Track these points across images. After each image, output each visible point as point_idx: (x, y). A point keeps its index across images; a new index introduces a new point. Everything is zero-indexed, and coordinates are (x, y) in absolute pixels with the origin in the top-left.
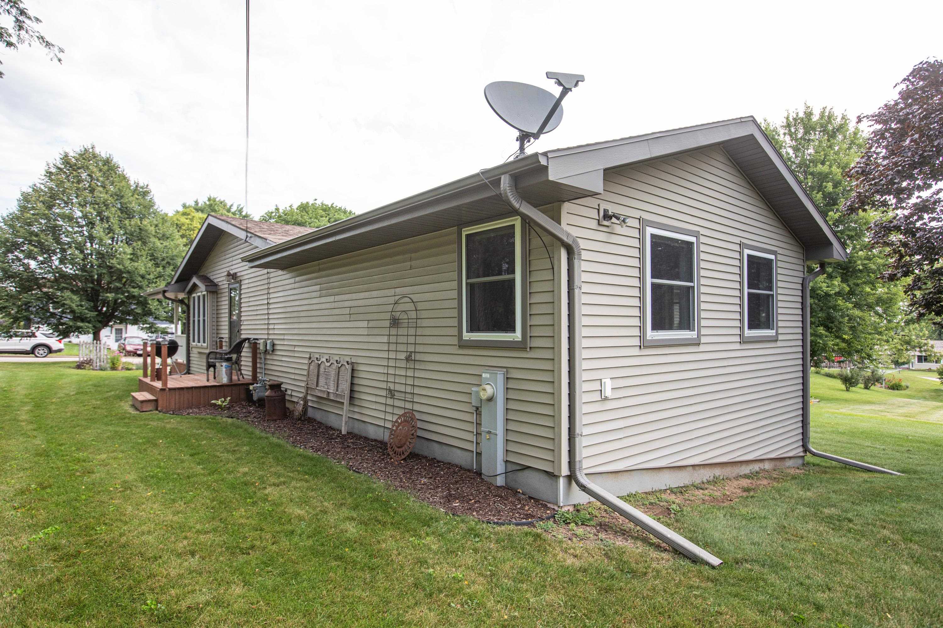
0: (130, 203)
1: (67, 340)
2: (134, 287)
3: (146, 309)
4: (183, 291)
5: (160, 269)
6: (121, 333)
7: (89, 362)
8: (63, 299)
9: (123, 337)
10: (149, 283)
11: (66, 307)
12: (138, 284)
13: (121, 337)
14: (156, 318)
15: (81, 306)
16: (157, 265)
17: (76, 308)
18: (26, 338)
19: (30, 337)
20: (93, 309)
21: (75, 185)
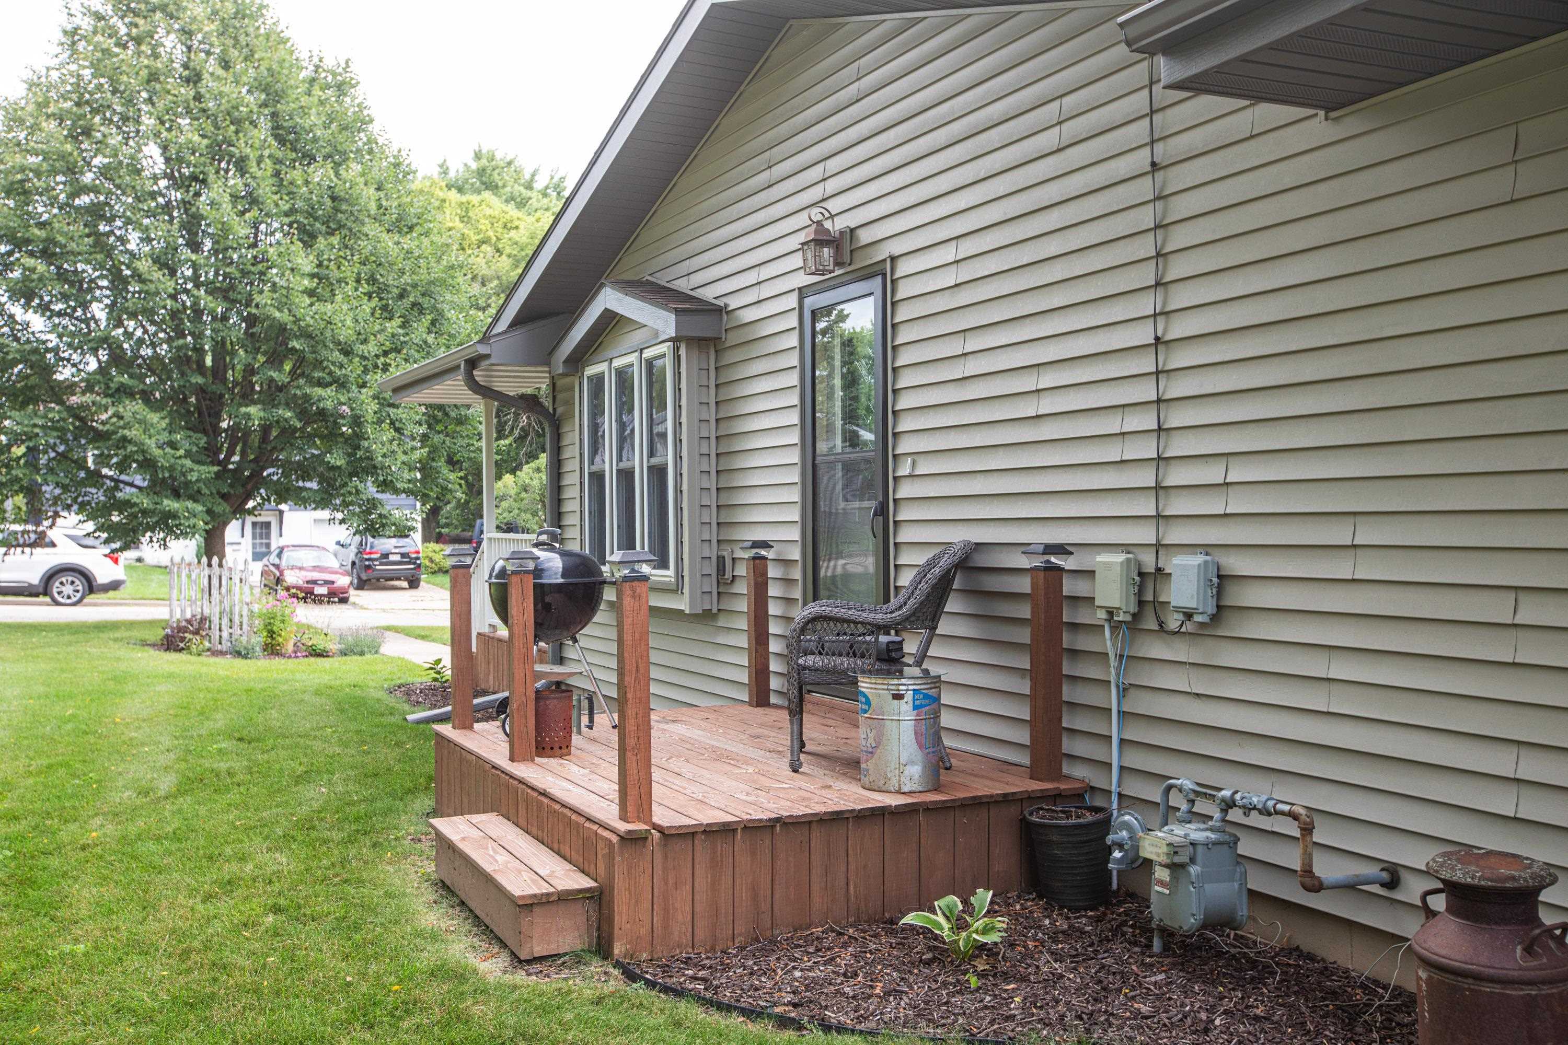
0: (304, 111)
1: (131, 554)
2: (321, 384)
3: (359, 454)
4: (545, 358)
5: (393, 326)
6: (268, 536)
7: (200, 626)
8: (122, 423)
9: (274, 546)
10: (366, 371)
11: (131, 448)
12: (331, 373)
13: (268, 546)
14: (386, 485)
15: (173, 445)
16: (387, 312)
17: (160, 452)
18: (19, 550)
19: (33, 545)
20: (204, 458)
21: (146, 62)
